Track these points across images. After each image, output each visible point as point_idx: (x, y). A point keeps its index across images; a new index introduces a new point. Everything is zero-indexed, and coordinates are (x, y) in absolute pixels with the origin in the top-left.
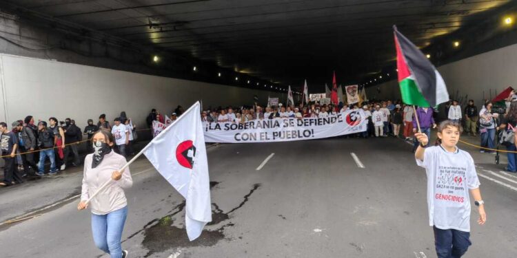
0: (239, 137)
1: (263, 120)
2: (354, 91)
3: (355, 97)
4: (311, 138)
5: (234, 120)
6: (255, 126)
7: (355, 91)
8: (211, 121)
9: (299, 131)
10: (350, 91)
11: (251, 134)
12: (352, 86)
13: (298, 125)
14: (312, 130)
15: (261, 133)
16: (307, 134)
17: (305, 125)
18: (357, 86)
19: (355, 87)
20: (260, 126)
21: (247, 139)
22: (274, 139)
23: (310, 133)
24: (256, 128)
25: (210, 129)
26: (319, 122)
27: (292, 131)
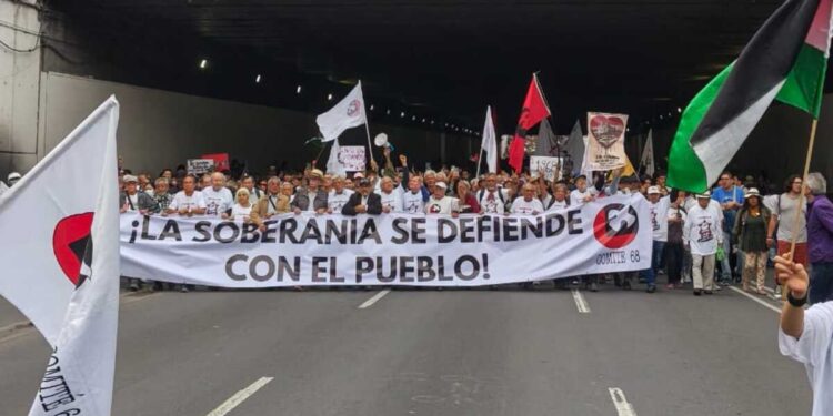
0: (240, 268)
1: (326, 217)
2: (613, 133)
3: (611, 152)
4: (479, 281)
5: (229, 212)
6: (298, 234)
7: (618, 134)
8: (148, 207)
9: (441, 259)
10: (600, 130)
11: (283, 259)
12: (607, 116)
13: (442, 240)
14: (485, 257)
15: (316, 261)
16: (467, 268)
17: (465, 239)
18: (624, 118)
19: (619, 121)
20: (317, 235)
21: (269, 275)
22: (359, 278)
23: (477, 267)
24: (302, 241)
25: (145, 235)
26: (507, 229)
27: (421, 259)
